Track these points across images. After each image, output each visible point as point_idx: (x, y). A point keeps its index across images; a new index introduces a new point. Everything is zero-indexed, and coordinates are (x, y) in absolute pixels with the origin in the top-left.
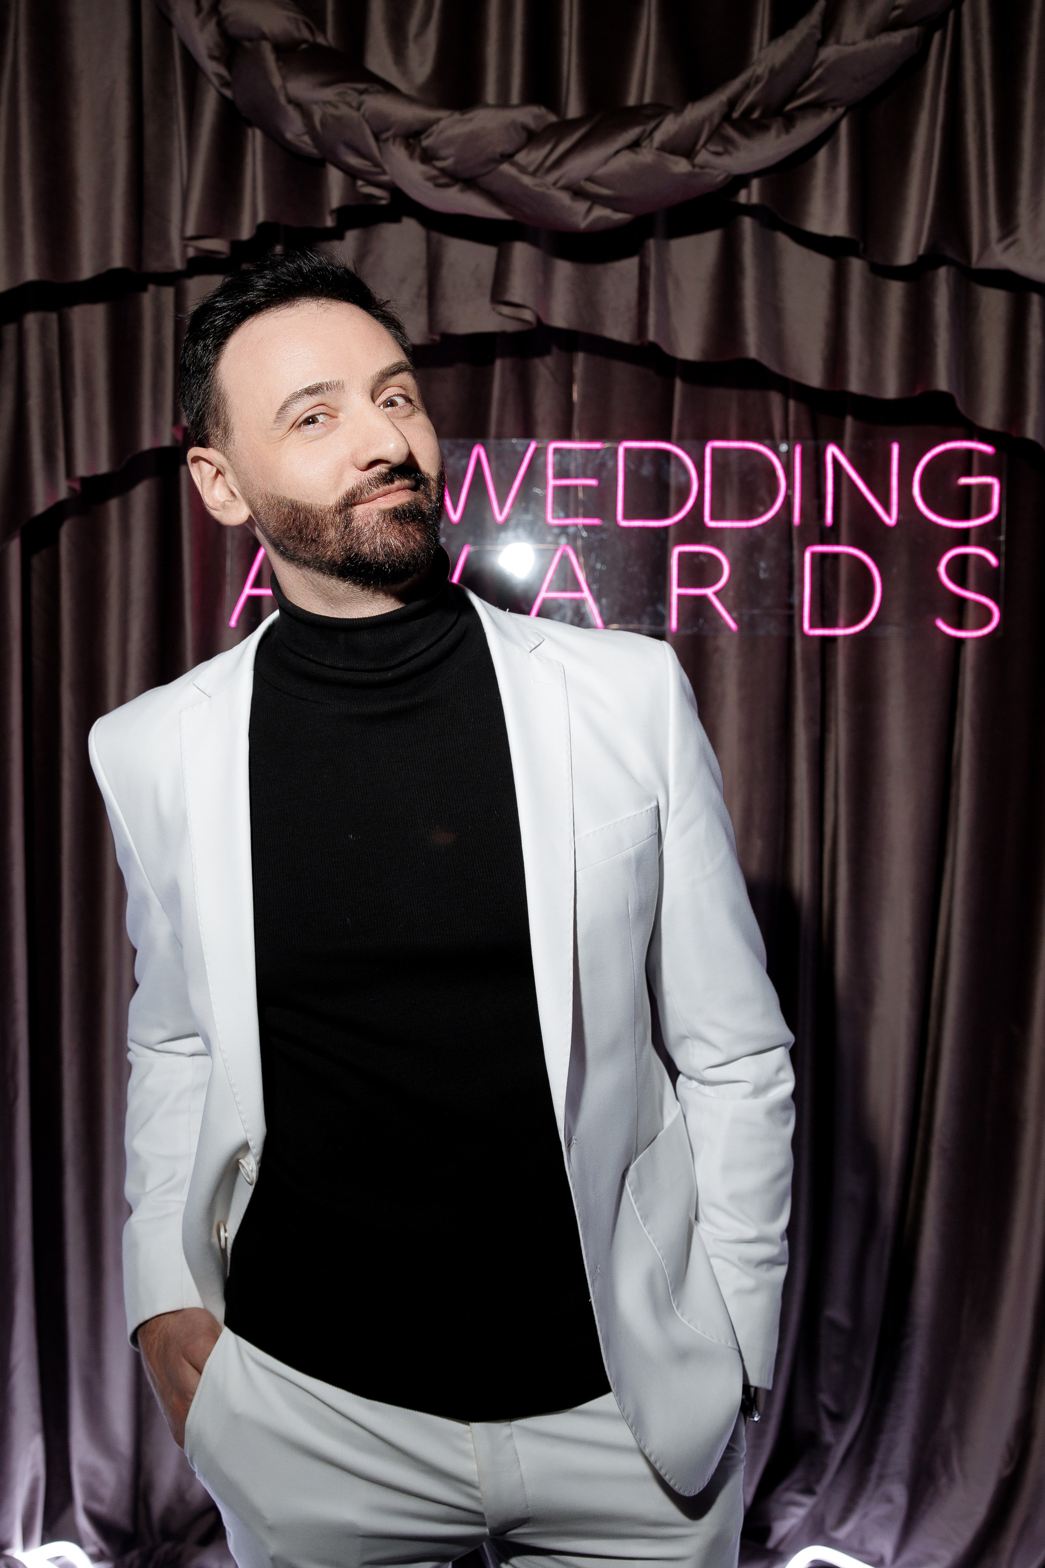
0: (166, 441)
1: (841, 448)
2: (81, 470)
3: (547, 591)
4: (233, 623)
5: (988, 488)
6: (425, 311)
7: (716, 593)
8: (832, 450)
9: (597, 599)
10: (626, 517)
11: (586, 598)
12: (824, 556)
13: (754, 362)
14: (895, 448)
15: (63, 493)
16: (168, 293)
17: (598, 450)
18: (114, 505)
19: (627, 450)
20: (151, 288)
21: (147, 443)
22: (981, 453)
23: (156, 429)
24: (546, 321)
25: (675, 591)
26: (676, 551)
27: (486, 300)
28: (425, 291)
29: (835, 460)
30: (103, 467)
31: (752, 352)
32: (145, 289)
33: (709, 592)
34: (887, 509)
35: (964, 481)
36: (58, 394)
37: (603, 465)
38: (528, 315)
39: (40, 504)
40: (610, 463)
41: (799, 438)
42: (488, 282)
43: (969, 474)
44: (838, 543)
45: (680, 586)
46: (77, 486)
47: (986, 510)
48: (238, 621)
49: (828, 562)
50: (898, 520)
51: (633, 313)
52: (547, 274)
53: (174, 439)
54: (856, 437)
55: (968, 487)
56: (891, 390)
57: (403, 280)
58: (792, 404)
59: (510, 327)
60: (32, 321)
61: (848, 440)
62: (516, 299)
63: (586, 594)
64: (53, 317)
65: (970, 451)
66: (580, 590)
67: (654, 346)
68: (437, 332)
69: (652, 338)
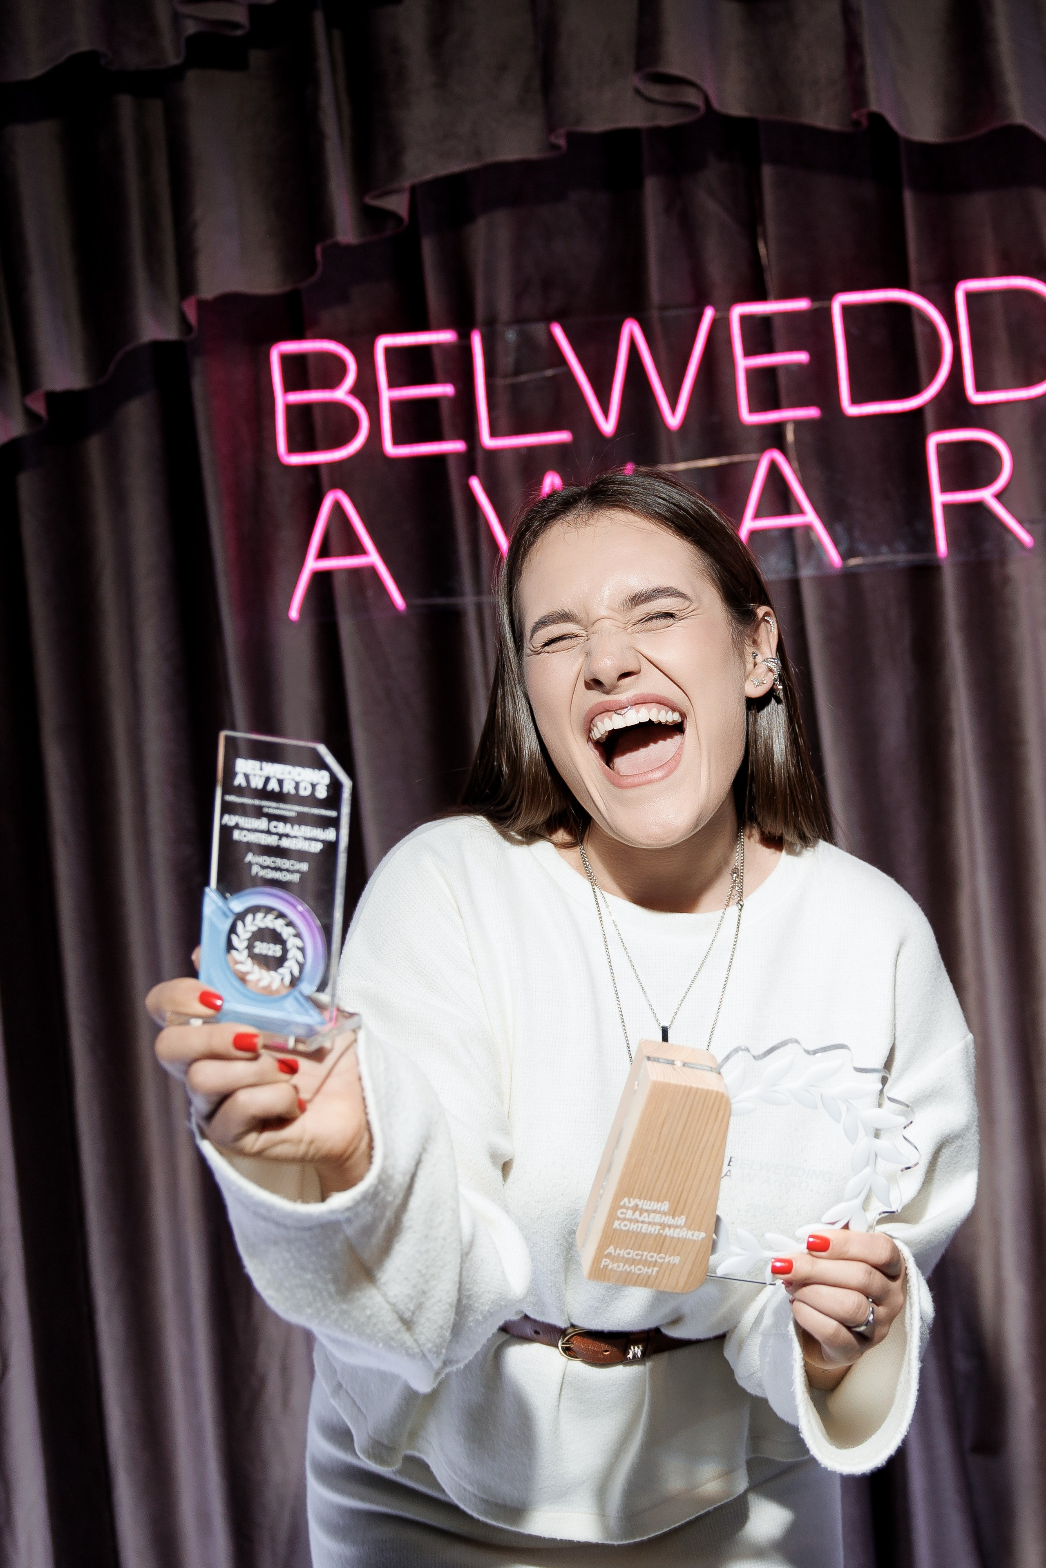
0: (172, 330)
2: (47, 382)
3: (757, 516)
4: (294, 614)
7: (998, 496)
10: (856, 400)
11: (812, 521)
13: (1023, 130)
17: (803, 310)
19: (846, 309)
21: (145, 336)
23: (156, 313)
24: (716, 105)
25: (939, 499)
26: (934, 440)
27: (628, 78)
30: (78, 378)
31: (1019, 118)
33: (986, 495)
37: (814, 332)
38: (692, 97)
40: (823, 328)
45: (944, 489)
48: (302, 611)
51: (840, 82)
53: (186, 326)
59: (666, 119)
62: (675, 70)
63: (811, 517)
66: (801, 512)
67: (878, 120)
68: (562, 131)
69: (874, 107)
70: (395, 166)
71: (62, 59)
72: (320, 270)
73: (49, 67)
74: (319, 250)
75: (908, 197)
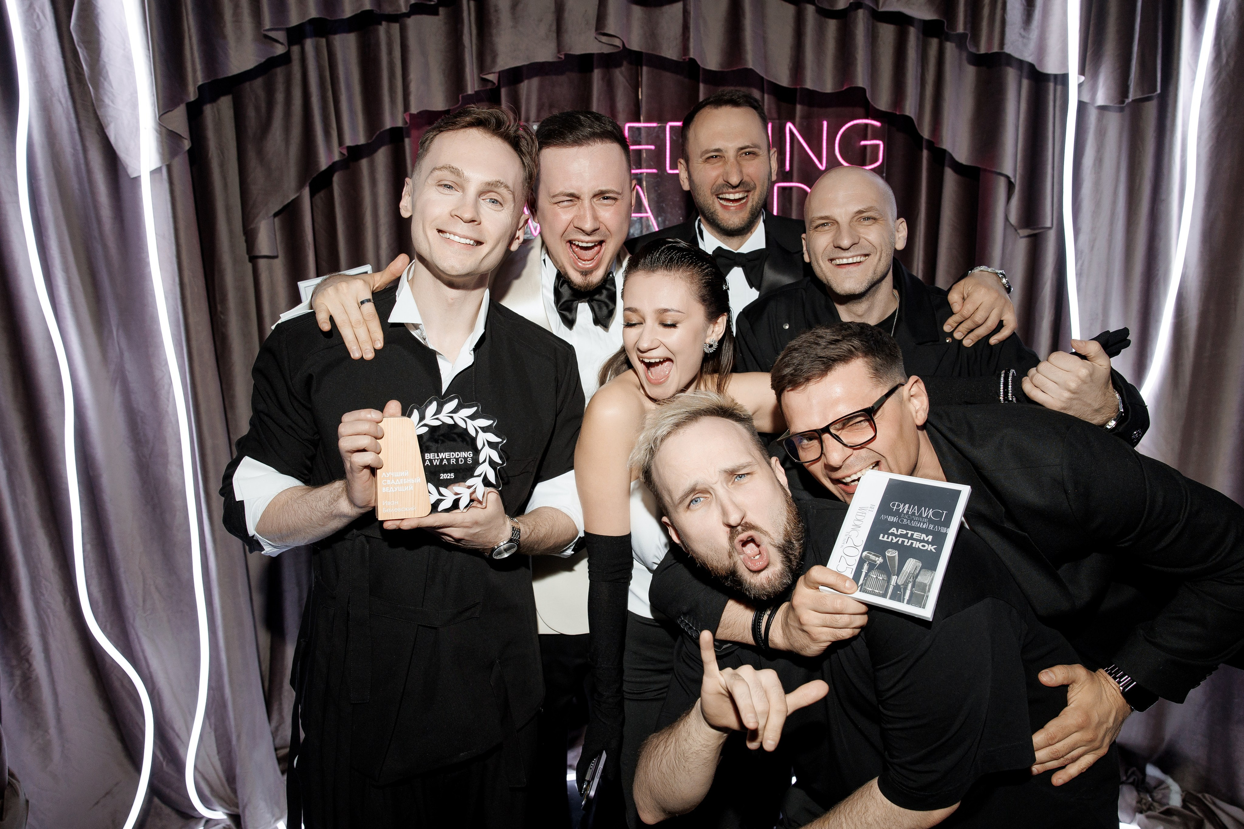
0: (400, 124)
1: (794, 124)
2: (348, 142)
5: (877, 146)
6: (555, 41)
8: (789, 125)
9: (656, 218)
11: (649, 216)
12: (784, 188)
13: (751, 70)
14: (825, 124)
15: (336, 157)
16: (396, 27)
17: (654, 127)
18: (364, 163)
19: (671, 127)
20: (384, 23)
21: (388, 124)
22: (873, 126)
23: (393, 115)
24: (627, 46)
27: (592, 33)
28: (554, 27)
29: (791, 131)
30: (362, 140)
31: (750, 65)
32: (381, 24)
34: (820, 161)
35: (863, 143)
36: (330, 93)
37: (658, 137)
38: (617, 42)
39: (324, 163)
40: (662, 136)
41: (772, 119)
42: (593, 22)
43: (865, 139)
44: (791, 181)
46: (345, 152)
47: (876, 160)
49: (787, 191)
50: (826, 167)
51: (679, 40)
52: (629, 16)
53: (405, 122)
54: (802, 118)
55: (865, 146)
56: (828, 87)
57: (541, 20)
58: (766, 96)
59: (606, 50)
60: (309, 43)
61: (798, 119)
62: (611, 32)
63: (650, 214)
64: (323, 41)
65: (866, 125)
66: (647, 213)
67: (693, 61)
68: (563, 53)
69: (692, 56)
70: (494, 61)
71: (359, 11)
72: (460, 103)
73: (353, 14)
74: (460, 96)
75: (702, 86)
